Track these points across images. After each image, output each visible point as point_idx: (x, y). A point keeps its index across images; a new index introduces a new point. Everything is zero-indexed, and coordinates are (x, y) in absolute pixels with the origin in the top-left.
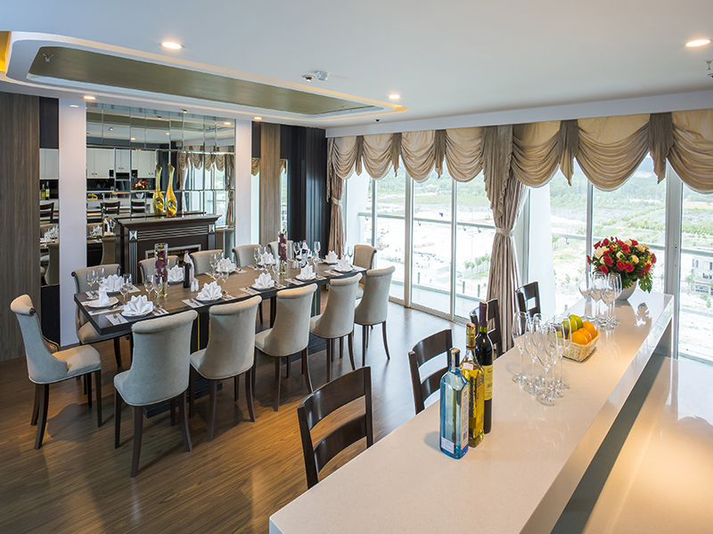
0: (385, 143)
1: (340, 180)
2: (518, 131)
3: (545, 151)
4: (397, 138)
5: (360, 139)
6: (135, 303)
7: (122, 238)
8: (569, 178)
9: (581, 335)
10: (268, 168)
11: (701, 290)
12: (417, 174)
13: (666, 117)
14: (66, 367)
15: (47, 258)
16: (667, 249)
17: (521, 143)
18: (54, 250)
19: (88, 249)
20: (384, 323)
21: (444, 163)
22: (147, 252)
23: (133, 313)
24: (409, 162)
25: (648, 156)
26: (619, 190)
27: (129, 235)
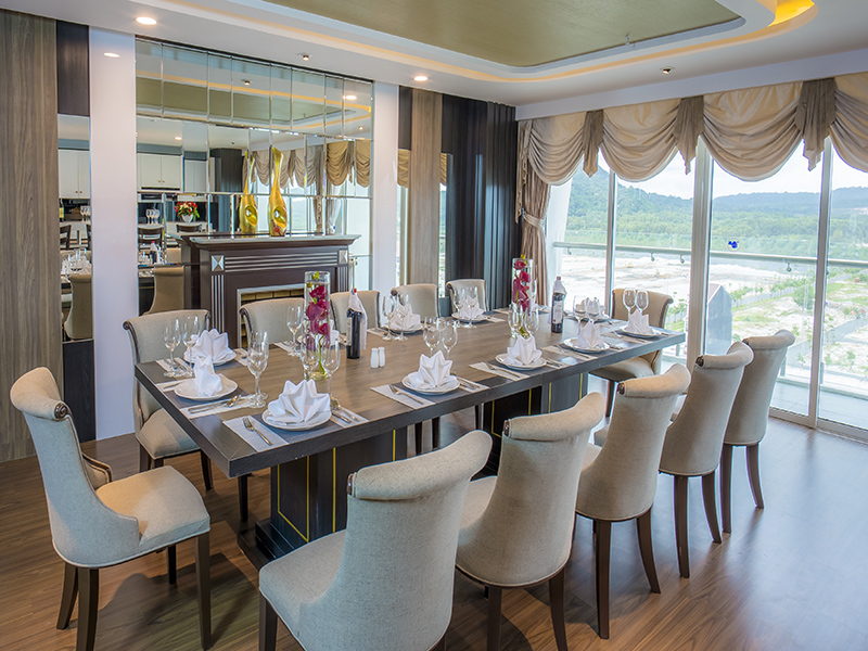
5: (595, 118)
6: (292, 398)
7: (195, 267)
15: (68, 297)
18: (82, 287)
19: (141, 285)
23: (291, 419)
27: (210, 263)
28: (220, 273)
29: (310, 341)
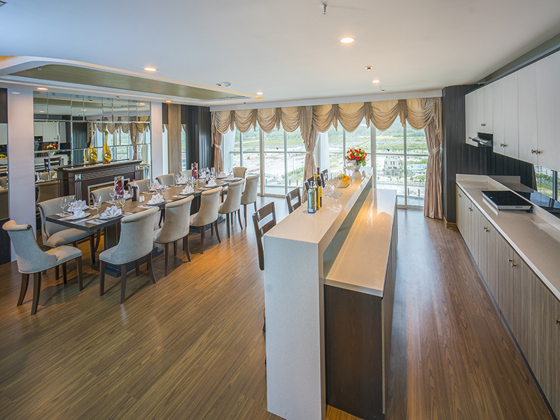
0: (247, 115)
1: (220, 135)
2: (315, 108)
3: (326, 117)
4: (255, 112)
5: (233, 113)
6: (109, 211)
7: (66, 180)
8: (336, 128)
9: (345, 179)
10: (173, 129)
11: (388, 174)
12: (267, 129)
13: (369, 103)
14: (55, 258)
16: (371, 154)
17: (316, 114)
20: (255, 203)
21: (281, 123)
22: (89, 187)
23: (109, 216)
24: (262, 124)
25: (364, 118)
26: (354, 132)
27: (74, 177)
28: (80, 181)
29: (116, 197)
